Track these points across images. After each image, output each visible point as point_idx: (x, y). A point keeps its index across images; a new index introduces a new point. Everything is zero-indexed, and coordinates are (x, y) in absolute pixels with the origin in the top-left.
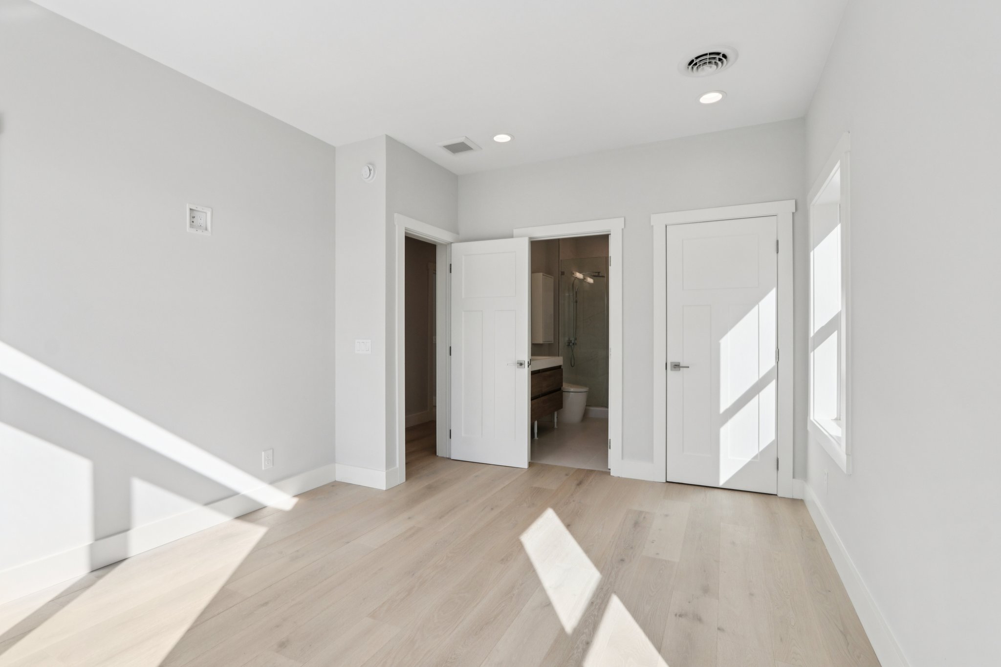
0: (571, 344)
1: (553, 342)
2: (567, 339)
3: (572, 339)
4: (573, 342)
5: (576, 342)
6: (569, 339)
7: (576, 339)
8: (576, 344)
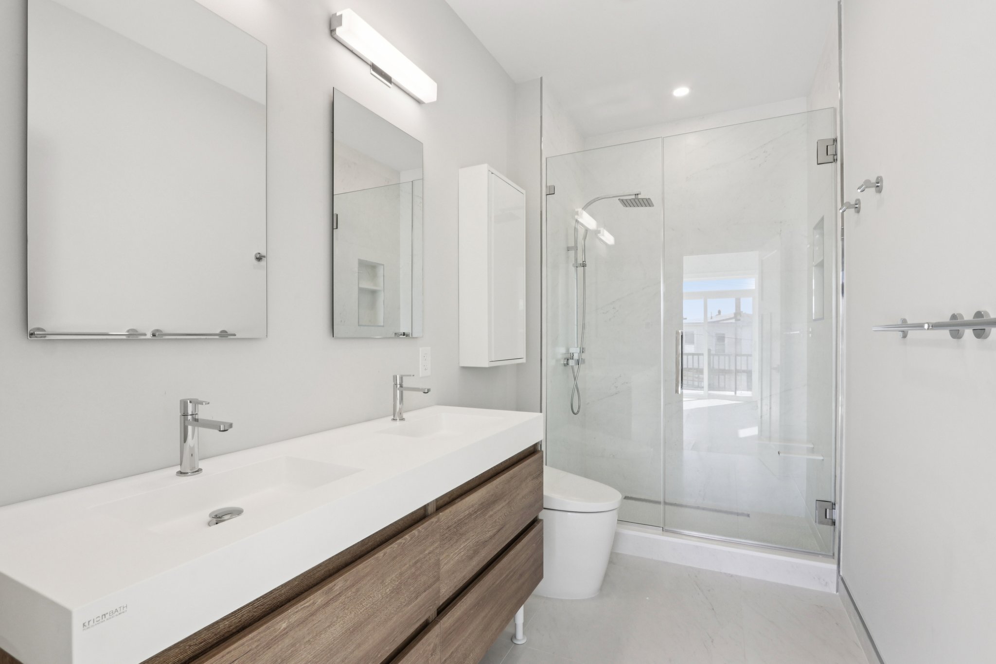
0: (571, 362)
1: (524, 361)
2: (561, 350)
3: (575, 351)
4: (576, 357)
5: (584, 356)
6: (568, 350)
7: (583, 351)
8: (584, 361)
